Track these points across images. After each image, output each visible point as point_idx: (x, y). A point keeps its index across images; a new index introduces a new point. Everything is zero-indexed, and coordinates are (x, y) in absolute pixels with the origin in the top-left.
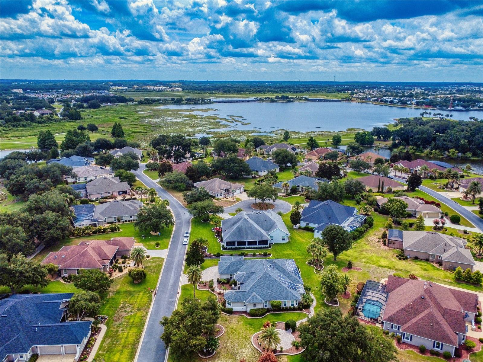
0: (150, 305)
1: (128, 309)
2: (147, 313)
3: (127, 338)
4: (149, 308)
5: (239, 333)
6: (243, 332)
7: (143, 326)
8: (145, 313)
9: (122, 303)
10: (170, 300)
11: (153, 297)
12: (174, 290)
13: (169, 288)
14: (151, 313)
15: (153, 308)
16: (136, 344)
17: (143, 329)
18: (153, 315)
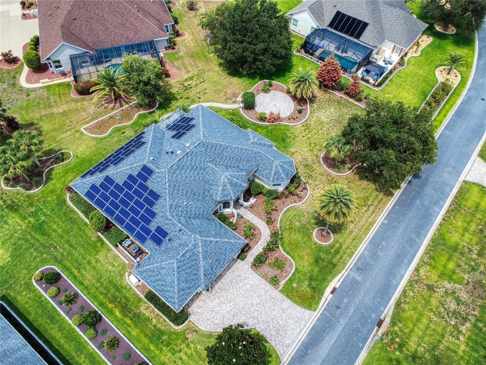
0: (404, 291)
1: (453, 306)
2: (417, 270)
3: (466, 230)
4: (410, 281)
5: (308, 139)
6: (303, 137)
7: (433, 240)
8: (422, 272)
9: (462, 338)
10: (360, 279)
11: (390, 313)
12: (338, 307)
13: (343, 322)
14: (410, 262)
15: (403, 276)
16: (453, 210)
17: (435, 234)
18: (409, 256)
